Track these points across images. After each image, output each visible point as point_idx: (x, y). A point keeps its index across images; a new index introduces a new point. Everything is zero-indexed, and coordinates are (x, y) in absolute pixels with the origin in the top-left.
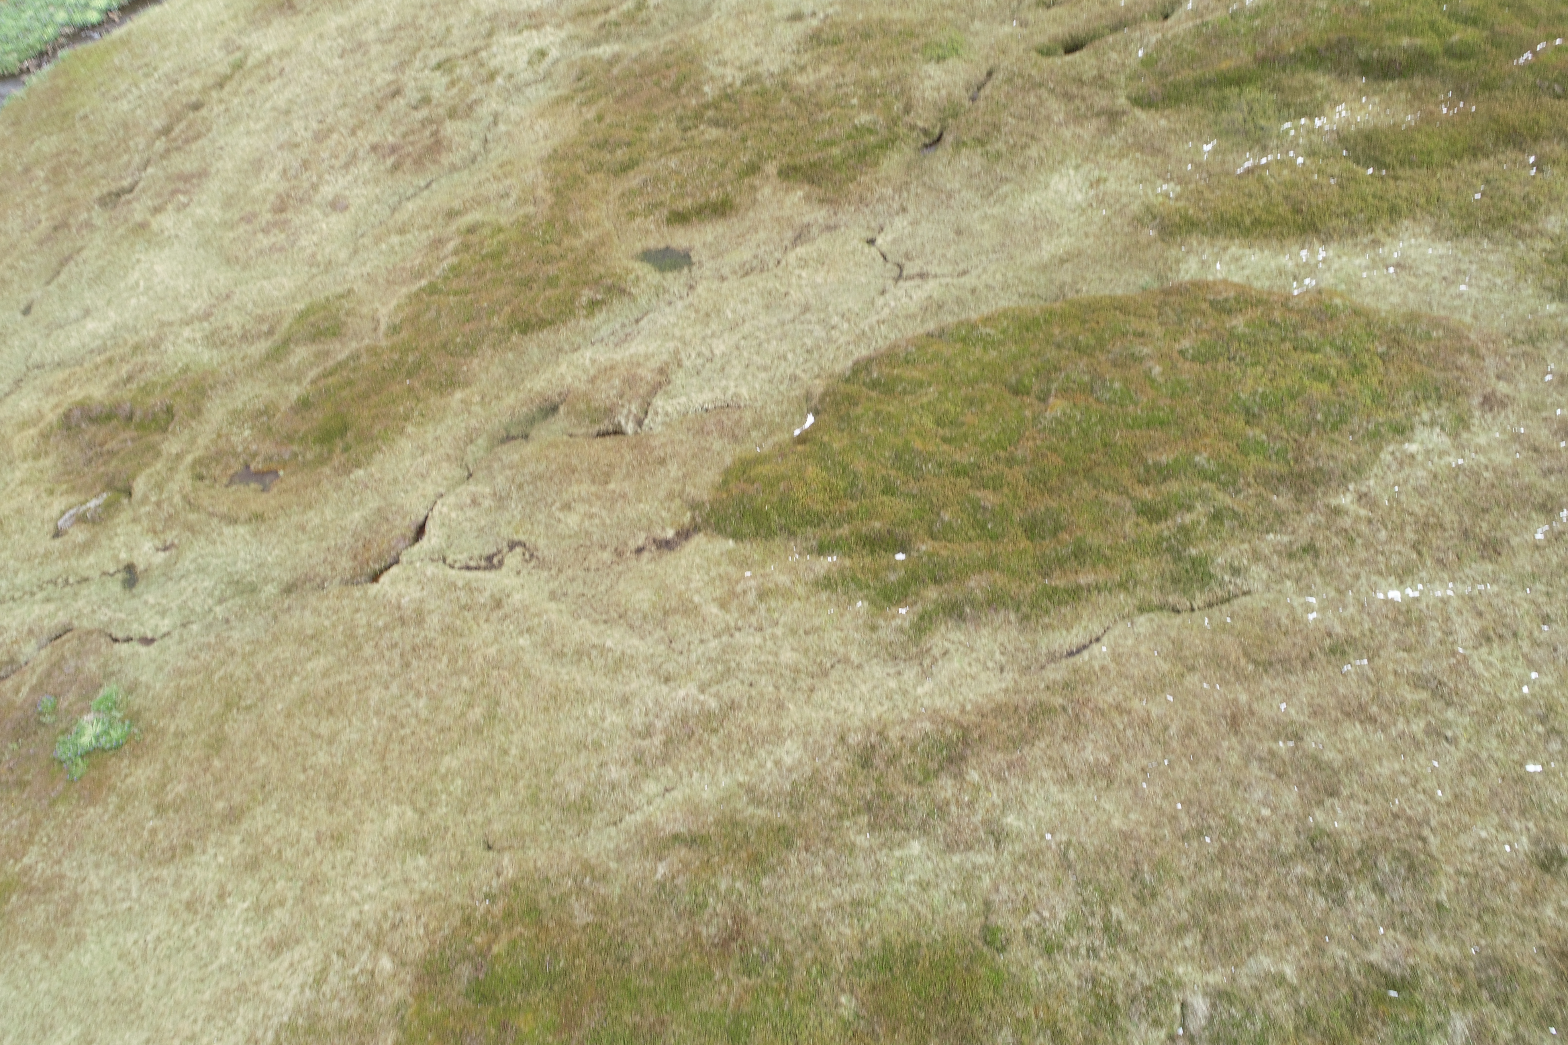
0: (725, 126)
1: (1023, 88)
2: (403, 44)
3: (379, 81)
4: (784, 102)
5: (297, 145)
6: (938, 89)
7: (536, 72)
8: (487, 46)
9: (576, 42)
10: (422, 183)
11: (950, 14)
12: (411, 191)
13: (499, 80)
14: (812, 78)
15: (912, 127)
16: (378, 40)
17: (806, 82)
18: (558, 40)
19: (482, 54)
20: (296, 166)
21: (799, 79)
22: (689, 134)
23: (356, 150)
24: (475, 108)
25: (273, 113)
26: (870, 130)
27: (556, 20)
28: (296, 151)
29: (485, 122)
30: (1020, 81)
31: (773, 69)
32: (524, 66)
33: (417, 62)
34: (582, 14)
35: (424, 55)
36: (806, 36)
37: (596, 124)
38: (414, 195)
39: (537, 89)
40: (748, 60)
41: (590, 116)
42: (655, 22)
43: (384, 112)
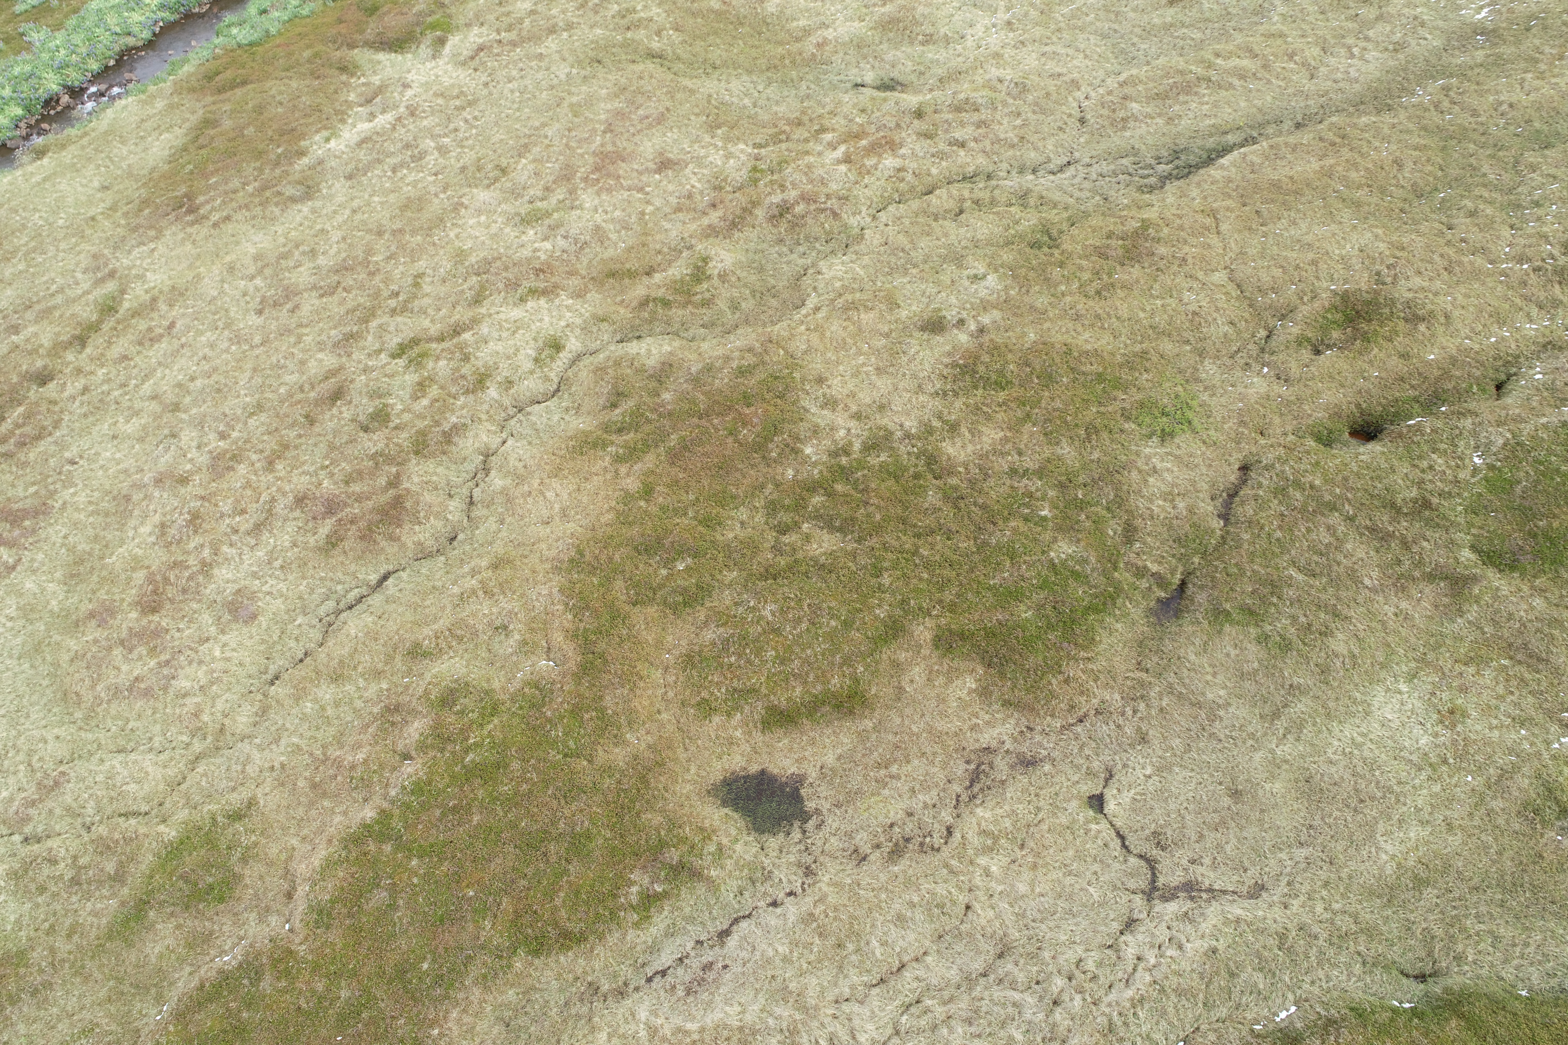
0: (840, 530)
1: (1303, 510)
2: (350, 304)
3: (314, 368)
4: (932, 498)
5: (184, 480)
6: (1169, 497)
7: (547, 379)
8: (475, 321)
9: (605, 326)
10: (374, 578)
11: (1168, 347)
12: (355, 593)
13: (493, 392)
14: (970, 448)
15: (1141, 572)
16: (314, 287)
17: (962, 457)
18: (578, 321)
19: (467, 336)
20: (181, 522)
21: (951, 450)
22: (786, 539)
23: (273, 500)
24: (456, 439)
25: (154, 406)
26: (1076, 575)
27: (574, 282)
28: (183, 491)
29: (470, 467)
30: (1298, 495)
31: (907, 424)
32: (528, 365)
33: (370, 338)
34: (612, 274)
35: (380, 326)
36: (954, 365)
37: (642, 503)
38: (360, 600)
39: (548, 411)
40: (868, 400)
41: (632, 484)
42: (722, 304)
43: (317, 429)
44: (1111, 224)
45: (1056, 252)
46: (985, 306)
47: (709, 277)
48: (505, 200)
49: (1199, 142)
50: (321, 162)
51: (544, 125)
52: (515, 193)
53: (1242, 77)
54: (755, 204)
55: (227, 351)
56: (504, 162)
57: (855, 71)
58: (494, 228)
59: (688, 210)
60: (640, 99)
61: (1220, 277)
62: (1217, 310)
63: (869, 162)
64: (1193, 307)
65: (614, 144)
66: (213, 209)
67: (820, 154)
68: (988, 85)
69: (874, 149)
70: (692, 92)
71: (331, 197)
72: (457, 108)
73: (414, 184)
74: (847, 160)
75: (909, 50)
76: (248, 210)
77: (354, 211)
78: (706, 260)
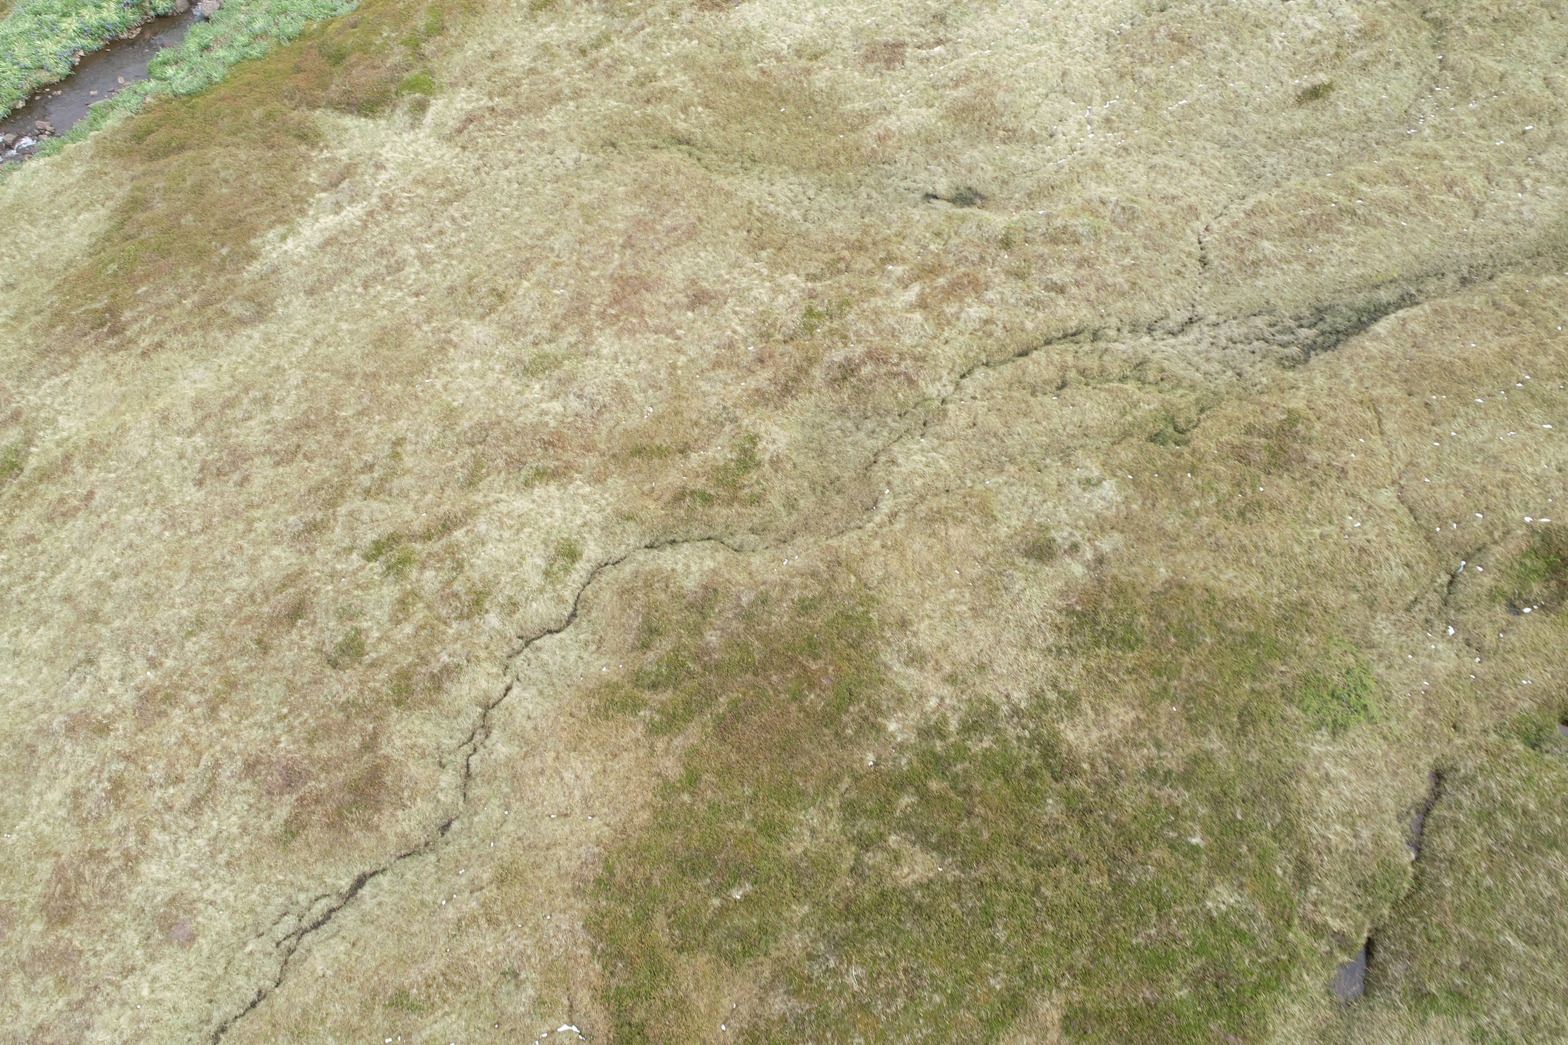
0: (937, 847)
1: (1516, 845)
2: (314, 479)
3: (267, 570)
4: (1053, 808)
5: (103, 730)
6: (1348, 819)
7: (561, 600)
8: (470, 513)
9: (631, 526)
10: (345, 884)
11: (1332, 596)
12: (321, 906)
13: (493, 619)
14: (1095, 735)
15: (1318, 930)
16: (268, 451)
17: (1086, 749)
18: (598, 518)
19: (459, 534)
20: (99, 792)
21: (1071, 736)
22: (869, 858)
23: (217, 765)
24: (447, 685)
25: (66, 613)
26: (1240, 935)
27: (591, 460)
28: (101, 744)
29: (466, 723)
30: (1508, 824)
31: (1015, 695)
32: (537, 580)
33: (337, 530)
34: (639, 451)
35: (351, 514)
36: (1070, 611)
37: (686, 797)
38: (328, 915)
39: (563, 646)
40: (964, 657)
41: (673, 769)
42: (775, 501)
43: (272, 661)
44: (1249, 413)
45: (1186, 451)
46: (1102, 525)
47: (759, 464)
48: (504, 339)
49: (1346, 298)
50: (275, 270)
51: (549, 233)
52: (516, 329)
53: (1392, 211)
54: (811, 361)
55: (159, 537)
56: (501, 283)
57: (924, 175)
58: (491, 379)
59: (731, 365)
60: (666, 203)
61: (1387, 497)
62: (1390, 546)
63: (950, 309)
64: (1359, 540)
65: (636, 265)
66: (142, 331)
67: (888, 293)
68: (1089, 208)
69: (954, 290)
70: (729, 195)
71: (287, 319)
72: (442, 202)
73: (390, 306)
74: (922, 304)
75: (988, 150)
76: (186, 334)
77: (317, 342)
78: (754, 439)
